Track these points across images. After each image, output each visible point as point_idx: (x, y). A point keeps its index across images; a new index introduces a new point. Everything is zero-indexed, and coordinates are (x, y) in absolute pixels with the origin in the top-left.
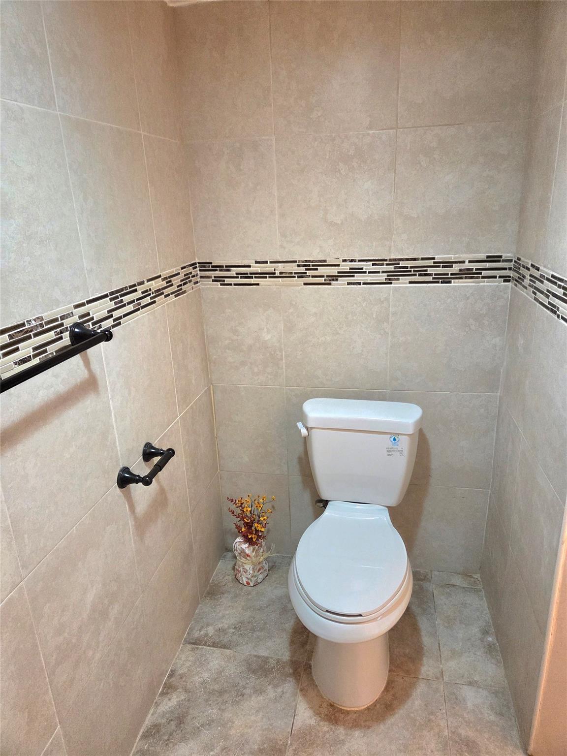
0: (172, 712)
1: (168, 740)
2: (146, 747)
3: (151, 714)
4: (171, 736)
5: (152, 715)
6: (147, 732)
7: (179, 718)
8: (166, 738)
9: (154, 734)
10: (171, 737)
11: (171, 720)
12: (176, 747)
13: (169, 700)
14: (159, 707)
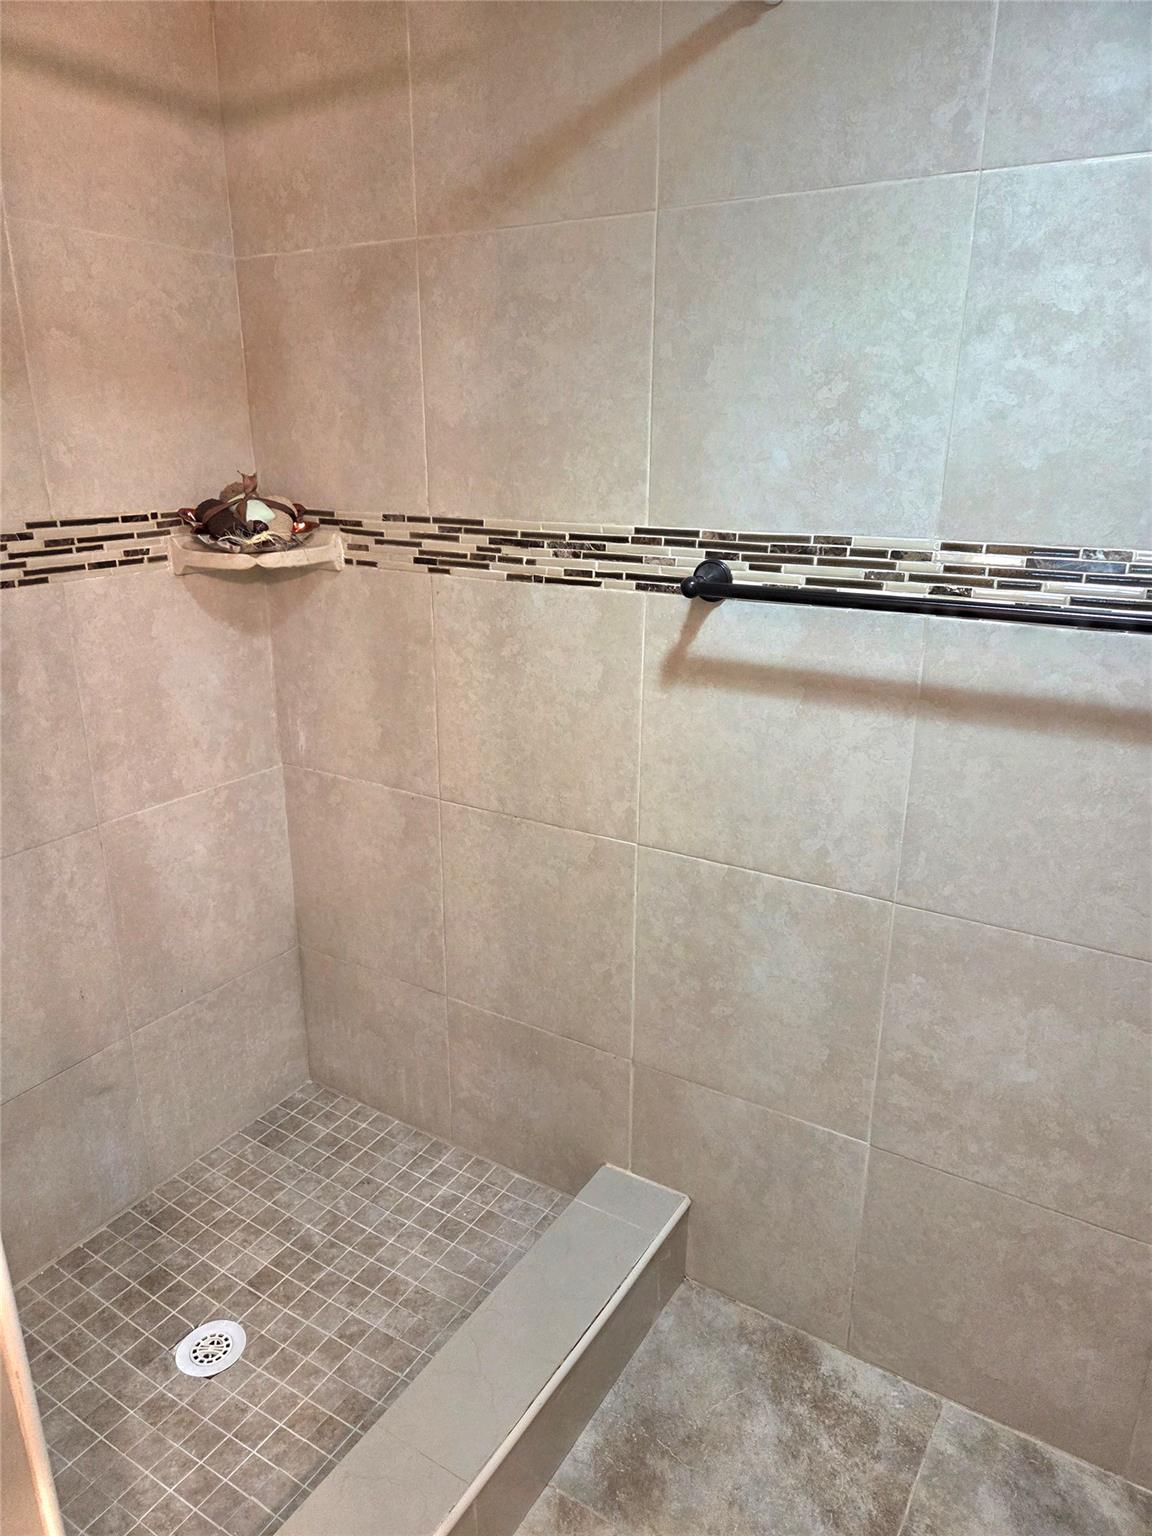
0: (1084, 1504)
1: (1018, 1488)
2: (1003, 1445)
3: (1079, 1462)
4: (1028, 1494)
5: (1077, 1466)
6: (1036, 1451)
7: (1069, 1516)
8: (1022, 1483)
9: (1031, 1463)
10: (1024, 1494)
11: (1064, 1500)
12: (1000, 1499)
13: (1117, 1504)
14: (1094, 1480)
